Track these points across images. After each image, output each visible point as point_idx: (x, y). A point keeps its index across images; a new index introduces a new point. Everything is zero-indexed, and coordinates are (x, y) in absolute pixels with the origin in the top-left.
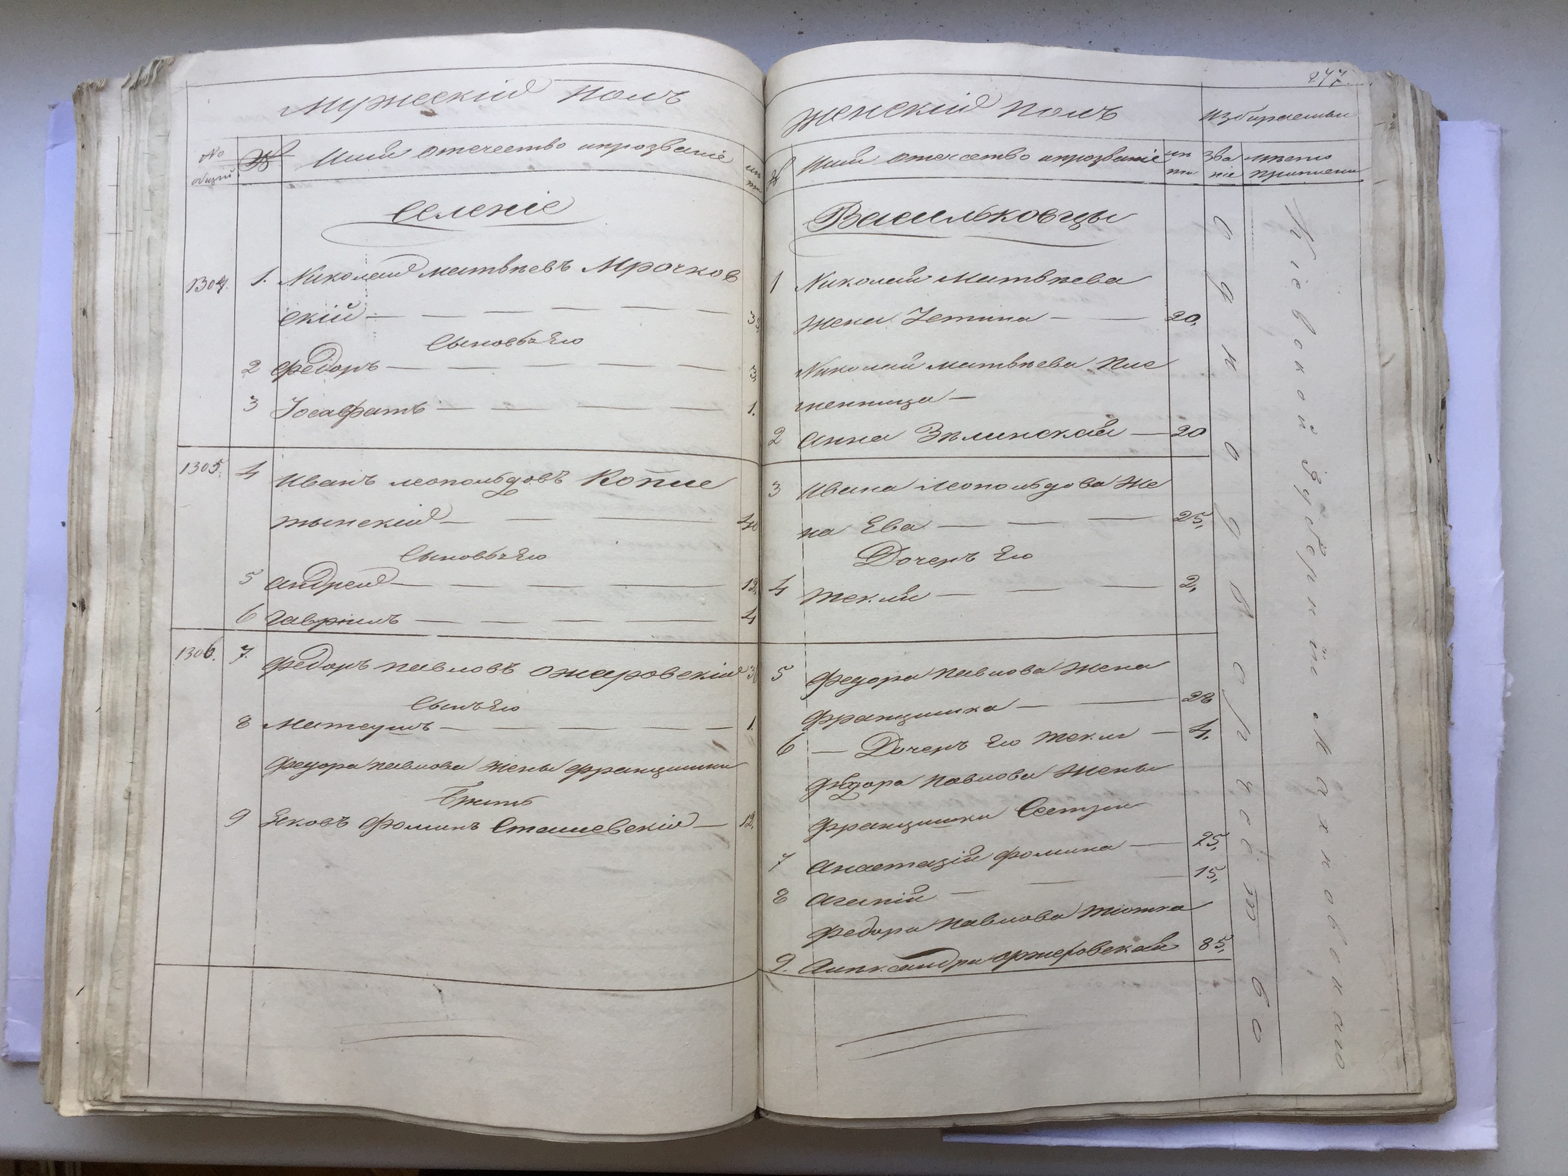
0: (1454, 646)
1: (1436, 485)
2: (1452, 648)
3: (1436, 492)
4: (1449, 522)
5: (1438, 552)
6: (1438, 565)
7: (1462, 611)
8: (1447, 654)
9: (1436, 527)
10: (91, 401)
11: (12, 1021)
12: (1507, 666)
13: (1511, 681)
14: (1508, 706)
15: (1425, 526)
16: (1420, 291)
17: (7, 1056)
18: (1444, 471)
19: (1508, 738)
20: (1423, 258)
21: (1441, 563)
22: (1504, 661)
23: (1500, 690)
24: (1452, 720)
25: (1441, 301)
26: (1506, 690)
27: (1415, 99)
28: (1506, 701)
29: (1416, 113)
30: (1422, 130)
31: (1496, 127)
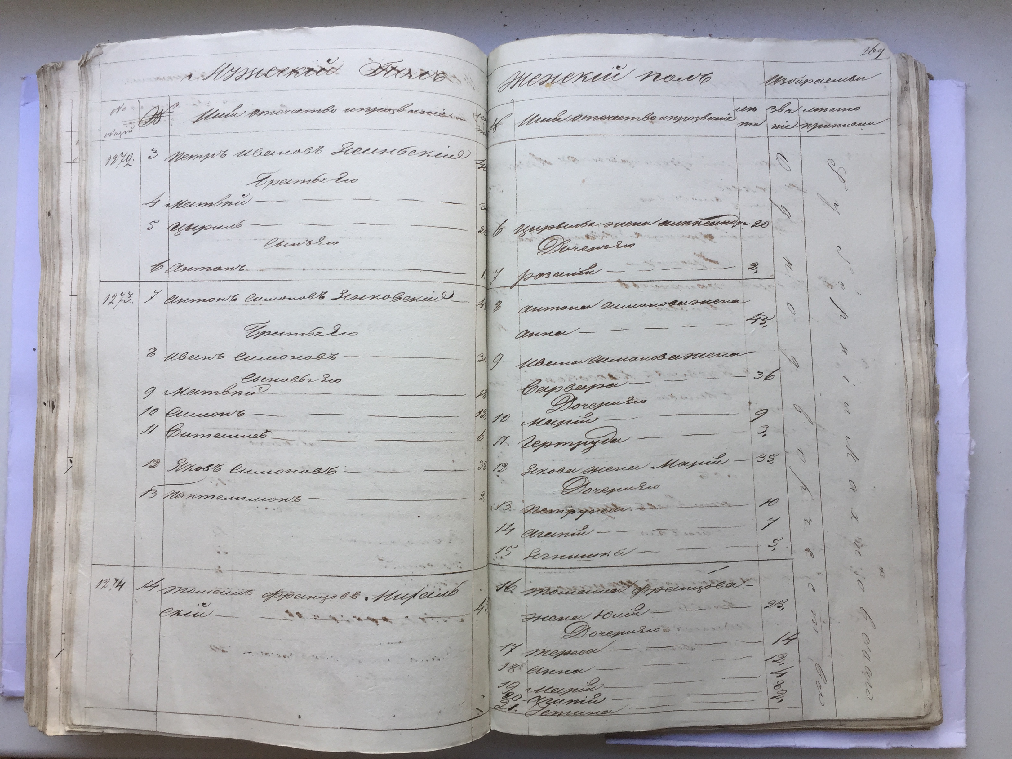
0: (939, 422)
1: (929, 320)
2: (938, 424)
3: (930, 325)
4: (937, 342)
5: (930, 363)
6: (931, 371)
7: (944, 400)
8: (936, 428)
9: (929, 347)
10: (57, 273)
11: (6, 670)
12: (971, 435)
13: (974, 444)
14: (972, 461)
15: (924, 347)
16: (920, 195)
17: (3, 693)
18: (933, 311)
19: (972, 480)
20: (922, 173)
21: (932, 370)
22: (969, 432)
23: (967, 449)
24: (939, 470)
25: (931, 201)
26: (970, 450)
27: (916, 69)
28: (970, 457)
29: (918, 78)
30: (921, 89)
31: (962, 84)
